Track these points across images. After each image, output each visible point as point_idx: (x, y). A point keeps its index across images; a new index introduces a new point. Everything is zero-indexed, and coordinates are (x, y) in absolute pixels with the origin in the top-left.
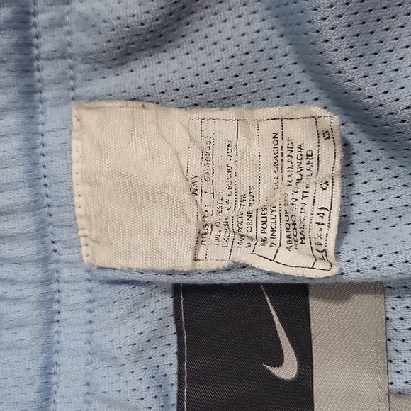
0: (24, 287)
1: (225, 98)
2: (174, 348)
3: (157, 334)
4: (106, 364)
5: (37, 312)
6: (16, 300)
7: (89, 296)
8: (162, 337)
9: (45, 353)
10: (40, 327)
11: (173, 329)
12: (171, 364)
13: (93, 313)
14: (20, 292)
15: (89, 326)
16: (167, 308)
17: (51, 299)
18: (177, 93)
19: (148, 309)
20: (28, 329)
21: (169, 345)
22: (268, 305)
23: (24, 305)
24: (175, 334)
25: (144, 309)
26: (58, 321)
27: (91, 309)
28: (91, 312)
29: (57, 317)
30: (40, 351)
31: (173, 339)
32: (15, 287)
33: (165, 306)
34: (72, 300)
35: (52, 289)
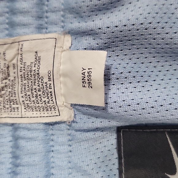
0: (34, 132)
1: (142, 35)
2: (117, 166)
3: (107, 158)
4: (80, 174)
5: (42, 146)
6: (31, 139)
7: (70, 137)
8: (110, 160)
9: (47, 167)
10: (44, 154)
11: (116, 155)
12: (115, 175)
13: (72, 147)
14: (32, 134)
15: (70, 154)
16: (112, 144)
17: (49, 139)
18: (116, 29)
19: (102, 145)
20: (37, 155)
21: (114, 164)
22: (168, 142)
23: (35, 142)
24: (117, 158)
25: (100, 144)
26: (53, 151)
27: (71, 144)
28: (71, 146)
29: (52, 149)
30: (44, 167)
31: (116, 162)
32: (30, 132)
33: (112, 143)
34: (60, 139)
35: (49, 133)
